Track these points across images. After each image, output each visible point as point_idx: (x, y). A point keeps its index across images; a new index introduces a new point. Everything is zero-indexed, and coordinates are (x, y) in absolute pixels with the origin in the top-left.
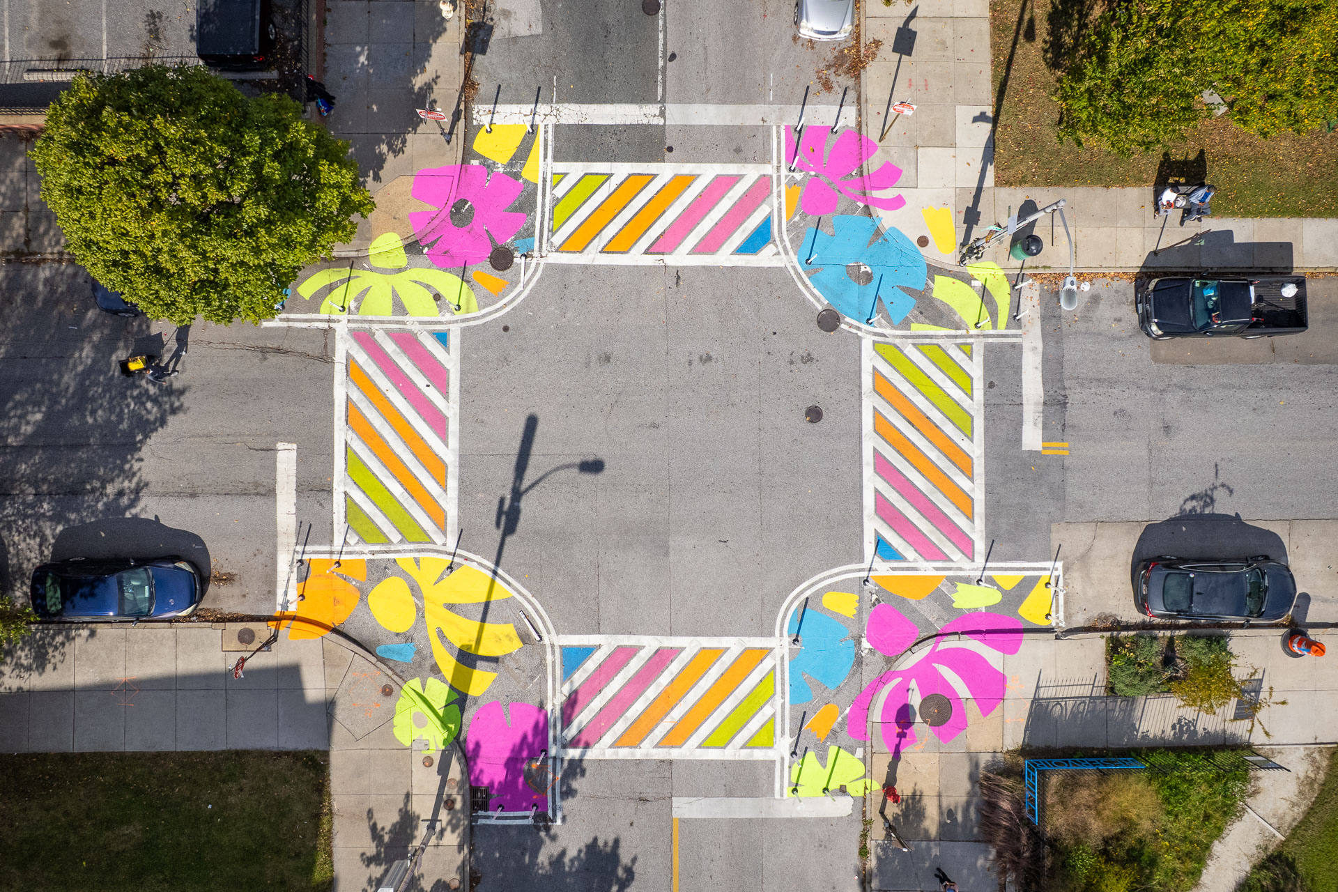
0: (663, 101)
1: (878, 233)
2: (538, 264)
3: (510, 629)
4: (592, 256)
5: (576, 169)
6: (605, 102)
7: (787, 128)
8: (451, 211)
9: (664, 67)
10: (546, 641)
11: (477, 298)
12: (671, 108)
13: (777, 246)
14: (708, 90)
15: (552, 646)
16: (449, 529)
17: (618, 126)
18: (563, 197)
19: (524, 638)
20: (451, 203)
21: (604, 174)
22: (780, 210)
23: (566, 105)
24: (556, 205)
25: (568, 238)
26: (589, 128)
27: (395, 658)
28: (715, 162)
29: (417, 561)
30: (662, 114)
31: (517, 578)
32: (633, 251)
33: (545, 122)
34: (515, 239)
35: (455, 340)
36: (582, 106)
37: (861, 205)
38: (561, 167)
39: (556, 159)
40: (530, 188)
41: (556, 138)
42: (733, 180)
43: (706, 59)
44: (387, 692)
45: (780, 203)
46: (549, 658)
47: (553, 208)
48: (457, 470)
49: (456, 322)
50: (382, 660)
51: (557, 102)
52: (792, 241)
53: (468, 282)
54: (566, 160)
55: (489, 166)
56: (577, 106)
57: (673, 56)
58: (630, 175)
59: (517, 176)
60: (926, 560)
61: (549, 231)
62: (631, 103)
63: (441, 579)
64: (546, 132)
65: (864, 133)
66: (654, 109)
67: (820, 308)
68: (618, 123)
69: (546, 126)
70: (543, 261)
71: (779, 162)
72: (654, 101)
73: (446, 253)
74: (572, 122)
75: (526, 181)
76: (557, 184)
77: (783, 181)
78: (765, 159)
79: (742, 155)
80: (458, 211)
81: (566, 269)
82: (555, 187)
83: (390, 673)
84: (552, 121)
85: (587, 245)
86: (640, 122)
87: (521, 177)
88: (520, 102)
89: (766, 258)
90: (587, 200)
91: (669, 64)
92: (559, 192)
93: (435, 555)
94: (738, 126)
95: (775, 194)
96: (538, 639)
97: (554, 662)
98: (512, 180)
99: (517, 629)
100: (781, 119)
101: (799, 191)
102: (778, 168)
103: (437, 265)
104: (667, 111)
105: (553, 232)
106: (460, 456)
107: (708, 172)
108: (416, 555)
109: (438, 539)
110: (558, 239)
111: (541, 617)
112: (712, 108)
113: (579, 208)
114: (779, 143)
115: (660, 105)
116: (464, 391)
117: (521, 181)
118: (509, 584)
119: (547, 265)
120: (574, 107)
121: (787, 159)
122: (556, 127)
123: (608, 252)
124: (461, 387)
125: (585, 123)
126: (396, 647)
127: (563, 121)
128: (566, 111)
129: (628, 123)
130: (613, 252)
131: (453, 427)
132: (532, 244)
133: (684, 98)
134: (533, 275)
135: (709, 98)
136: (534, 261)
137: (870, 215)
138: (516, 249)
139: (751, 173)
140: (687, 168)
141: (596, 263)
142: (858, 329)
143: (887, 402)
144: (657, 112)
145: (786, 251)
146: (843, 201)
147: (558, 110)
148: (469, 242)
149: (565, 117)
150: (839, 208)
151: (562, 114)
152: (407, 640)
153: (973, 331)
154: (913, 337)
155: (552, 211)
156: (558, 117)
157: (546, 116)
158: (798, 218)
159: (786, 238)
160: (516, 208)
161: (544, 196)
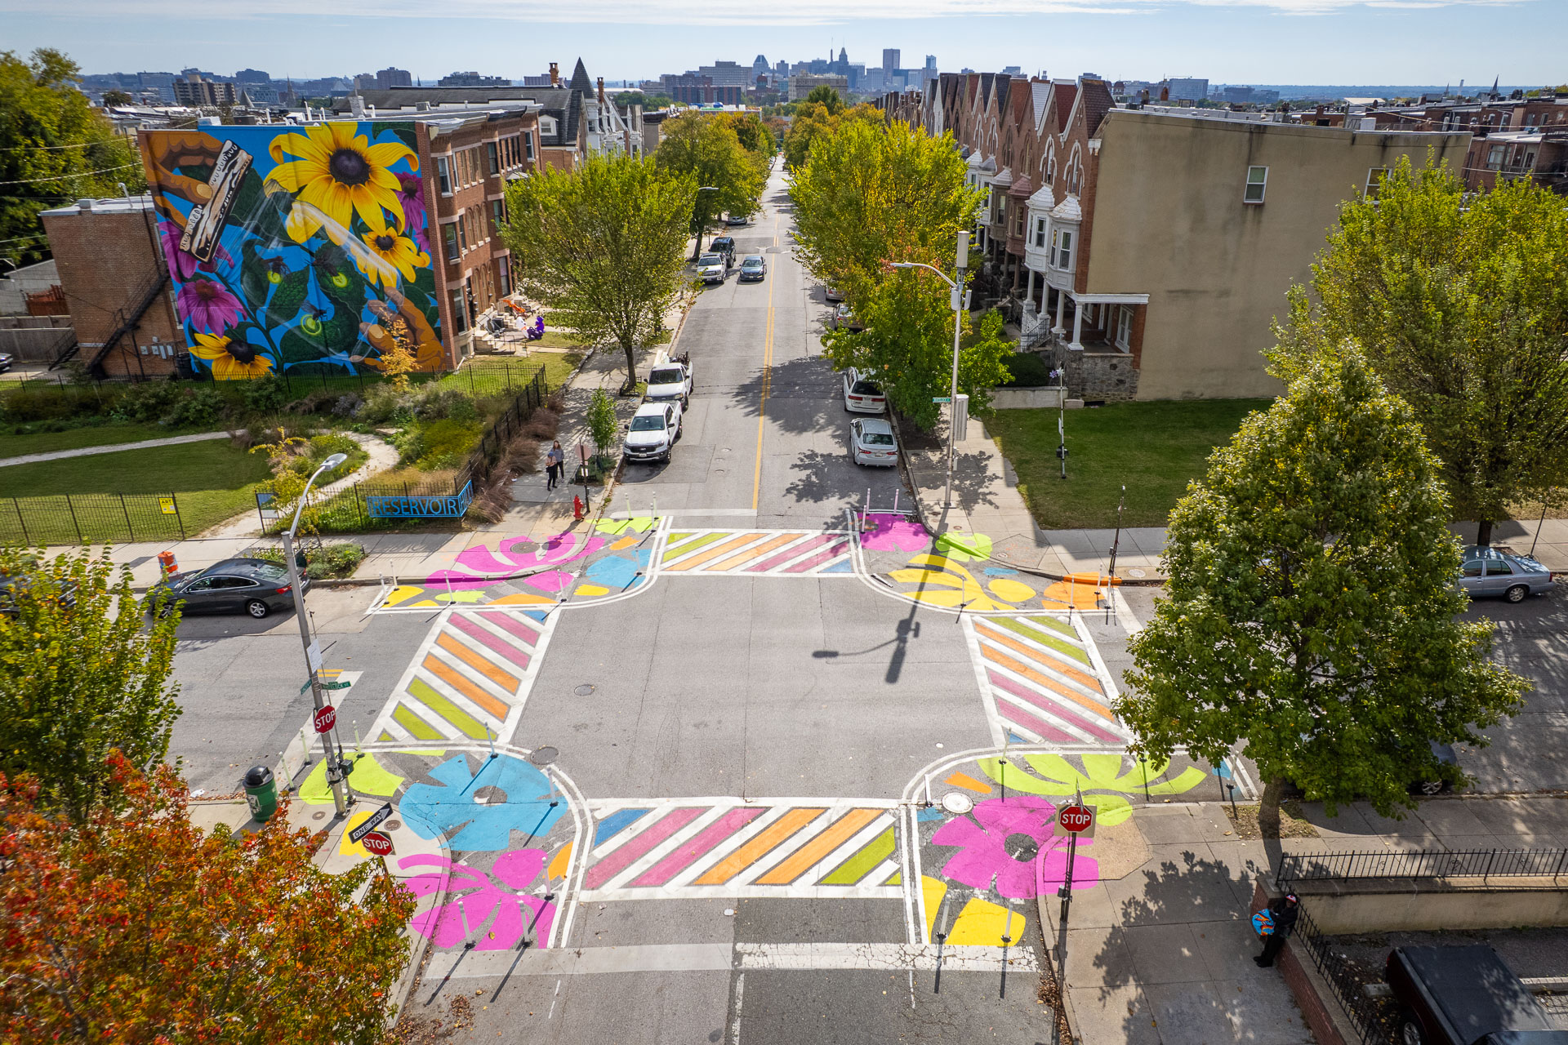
0: (735, 974)
1: (451, 835)
2: (910, 797)
3: (898, 579)
4: (838, 805)
5: (869, 891)
6: (829, 971)
7: (543, 947)
8: (1037, 849)
9: (730, 1020)
10: (868, 576)
11: (981, 771)
12: (723, 965)
13: (593, 817)
14: (660, 990)
15: (861, 573)
16: (971, 624)
17: (809, 941)
18: (884, 861)
19: (888, 576)
20: (1040, 857)
21: (827, 886)
22: (581, 851)
23: (892, 968)
24: (893, 853)
25: (873, 821)
26: (852, 939)
27: (1000, 570)
28: (664, 901)
29: (996, 609)
30: (737, 956)
31: (896, 601)
32: (788, 809)
33: (922, 947)
34: (943, 820)
35: (999, 738)
36: (866, 967)
37: (463, 863)
38: (891, 893)
39: (899, 904)
40: (932, 870)
41: (902, 926)
42: (637, 884)
43: (658, 1034)
44: (1003, 556)
45: (578, 858)
46: (863, 568)
47: (896, 851)
48: (971, 653)
49: (1000, 752)
50: (1012, 568)
51: (906, 972)
52: (572, 822)
53: (996, 784)
54: (883, 900)
55: (997, 896)
56: (874, 967)
58: (790, 883)
59: (952, 885)
60: (499, 612)
61: (899, 828)
62: (786, 971)
63: (971, 601)
64: (918, 934)
65: (425, 941)
66: (748, 962)
67: (551, 766)
68: (808, 945)
69: (920, 943)
70: (904, 800)
71: (567, 905)
72: (748, 972)
73: (1032, 811)
74: (881, 946)
75: (939, 878)
76: (893, 874)
77: (566, 884)
78: (587, 909)
79: (620, 912)
80: (1028, 850)
81: (872, 794)
82: (896, 872)
83: (1003, 563)
84: (911, 947)
85: (846, 815)
86: (773, 946)
87: (948, 883)
88: (967, 974)
89: (609, 806)
90: (850, 857)
91: (722, 1027)
92: (889, 867)
93: (979, 612)
94: (619, 944)
95: (582, 871)
96: (874, 575)
97: (859, 565)
98: (960, 880)
99: (894, 580)
100: (550, 956)
101: (549, 873)
102: (570, 897)
103: (1040, 799)
104: (730, 959)
105: (895, 827)
106: (971, 662)
107: (676, 890)
108: (997, 612)
109: (977, 618)
110: (887, 820)
111: (874, 585)
112: (659, 965)
114: (561, 926)
115: (741, 968)
116: (977, 701)
117: (947, 879)
118: (903, 598)
119: (899, 797)
120: (878, 966)
121: (554, 908)
122: (902, 939)
123: (818, 808)
124: (982, 704)
125: (858, 945)
126: (1003, 574)
127: (894, 947)
128: (889, 960)
129: (793, 945)
130: (812, 809)
131: (983, 679)
132: (919, 816)
133: (700, 979)
134: (914, 788)
135: (659, 980)
136: (915, 800)
137: (453, 852)
138: (940, 812)
139: (613, 892)
140: (707, 893)
141: (834, 799)
142: (510, 750)
143: (497, 698)
144: (746, 959)
145: (582, 813)
146: (486, 866)
147: (903, 961)
148: (1005, 819)
149: (892, 952)
150: (495, 858)
151: (898, 956)
152: (993, 577)
153: (368, 752)
154: (446, 745)
155: (898, 847)
156: (902, 952)
157: (921, 955)
158: (556, 846)
159: (578, 825)
160: (949, 850)
161: (911, 862)
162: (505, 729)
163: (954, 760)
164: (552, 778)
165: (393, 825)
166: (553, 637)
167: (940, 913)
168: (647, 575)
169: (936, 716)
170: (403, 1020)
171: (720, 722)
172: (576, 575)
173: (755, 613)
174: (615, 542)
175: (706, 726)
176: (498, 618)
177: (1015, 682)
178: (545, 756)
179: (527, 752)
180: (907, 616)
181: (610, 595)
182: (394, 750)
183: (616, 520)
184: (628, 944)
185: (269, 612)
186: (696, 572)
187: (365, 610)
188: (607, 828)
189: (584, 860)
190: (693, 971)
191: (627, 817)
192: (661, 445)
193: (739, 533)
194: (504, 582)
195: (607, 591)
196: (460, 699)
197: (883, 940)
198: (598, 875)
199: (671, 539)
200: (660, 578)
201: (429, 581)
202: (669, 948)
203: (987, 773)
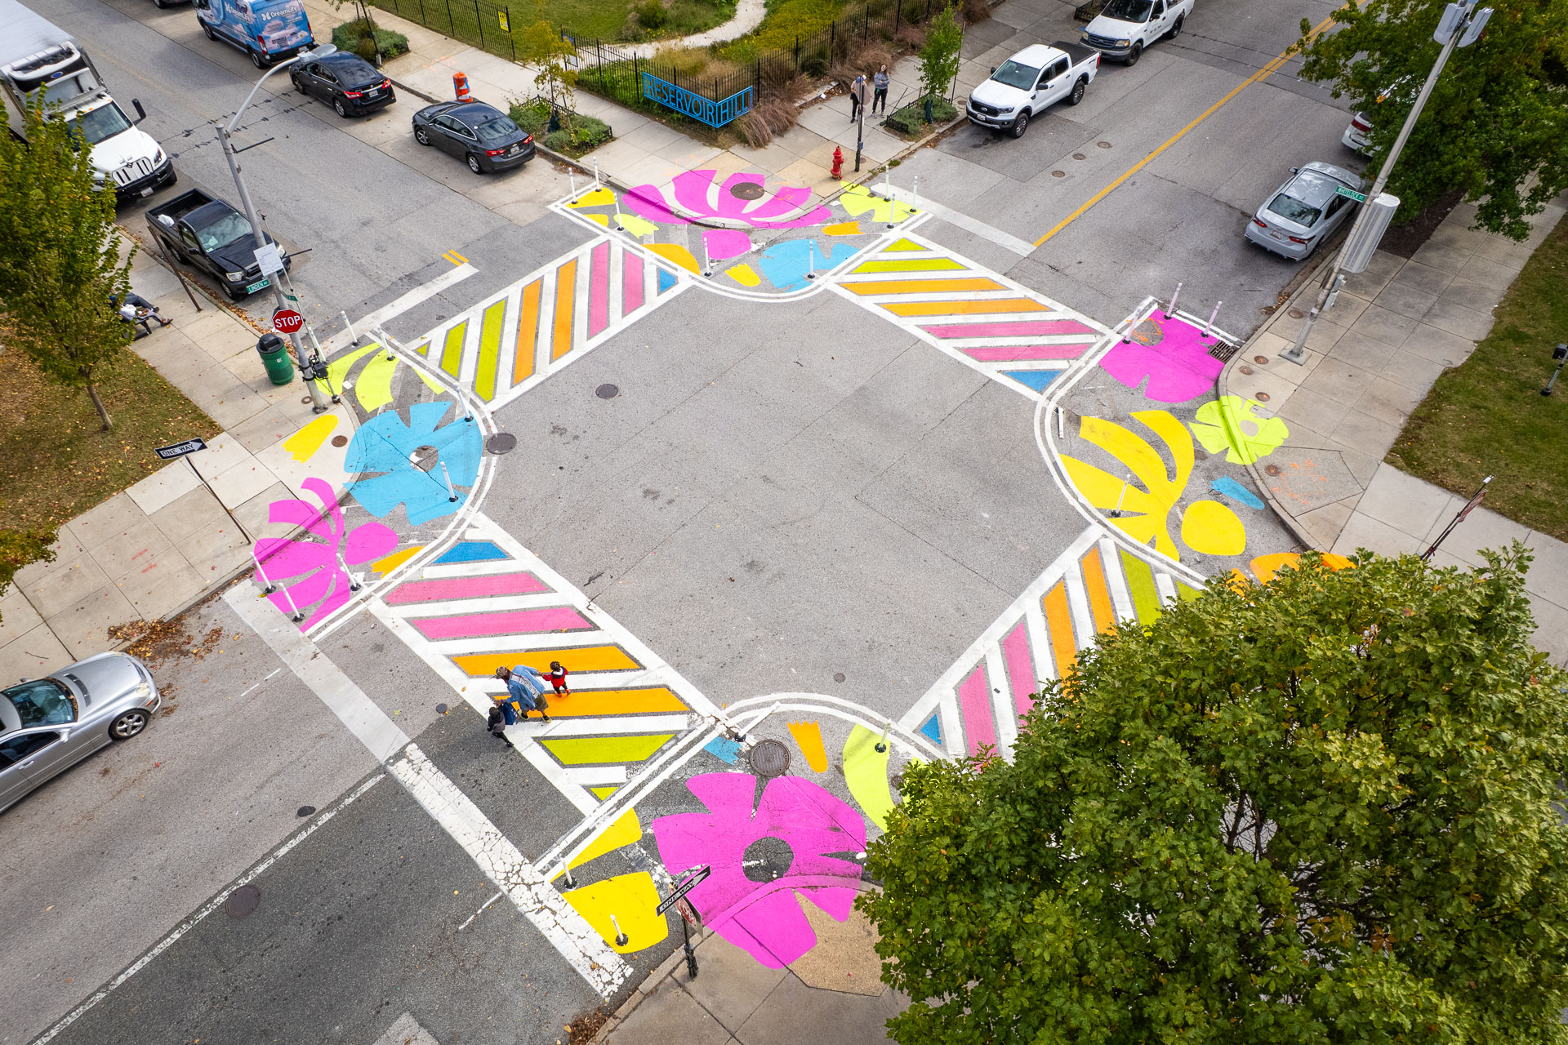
0: (382, 769)
1: (364, 477)
2: (730, 716)
3: (1084, 432)
4: (658, 670)
5: (569, 784)
6: (443, 832)
7: (303, 630)
8: (780, 876)
9: (328, 809)
10: (1052, 406)
11: (845, 740)
12: (382, 754)
13: (464, 533)
14: (321, 737)
15: (1050, 398)
16: (1088, 546)
17: (463, 790)
18: (620, 764)
19: (1075, 420)
20: (770, 886)
21: (544, 748)
22: (419, 560)
23: (490, 875)
24: (638, 763)
25: (665, 714)
26: (497, 819)
27: (1243, 490)
28: (414, 657)
29: (1152, 543)
30: (400, 755)
31: (1042, 462)
32: (611, 641)
33: (540, 877)
34: (729, 766)
35: (918, 714)
36: (473, 854)
37: (343, 510)
38: (583, 802)
39: (579, 817)
40: (647, 811)
41: (549, 844)
42: (419, 624)
43: (278, 774)
44: (1273, 470)
45: (410, 566)
46: (1061, 393)
47: (644, 762)
48: (1031, 587)
49: (896, 734)
50: (1262, 496)
51: (496, 889)
52: (443, 527)
53: (839, 767)
54: (568, 804)
56: (478, 861)
57: (303, 812)
59: (647, 842)
60: (643, 261)
61: (678, 740)
62: (415, 802)
63: (1132, 514)
64: (553, 864)
65: (249, 565)
66: (402, 770)
67: (495, 459)
68: (458, 793)
69: (544, 873)
70: (721, 715)
71: (358, 604)
72: (390, 778)
73: (836, 829)
74: (508, 846)
75: (644, 825)
76: (610, 785)
77: (378, 584)
78: (367, 616)
79: (379, 640)
80: (769, 869)
81: (703, 683)
82: (615, 785)
83: (1259, 483)
84: (530, 872)
85: (651, 687)
86: (435, 769)
87: (645, 836)
88: (541, 940)
89: (485, 529)
90: (596, 736)
91: (319, 808)
92: (618, 774)
93: (1124, 535)
94: (345, 671)
95: (401, 580)
96: (1061, 410)
97: (1060, 387)
98: (659, 843)
99: (1077, 431)
100: (298, 642)
101: (376, 564)
102: (364, 600)
103: (862, 822)
104: (392, 753)
105: (676, 736)
106: (1016, 597)
107: (434, 654)
108: (1148, 549)
109: (1109, 545)
110: (679, 722)
111: (1042, 423)
112: (343, 715)
113: (614, 735)
114: (332, 621)
115: (390, 768)
116: (954, 654)
117: (650, 831)
118: (1055, 464)
119: (721, 705)
120: (483, 863)
121: (347, 600)
122: (532, 858)
123: (636, 661)
124: (953, 660)
125: (493, 829)
126: (1235, 496)
127: (518, 857)
128: (499, 866)
129: (448, 782)
130: (631, 657)
131: (1000, 628)
132: (714, 743)
133: (355, 751)
134: (749, 708)
135: (331, 727)
136: (731, 723)
137: (348, 494)
138: (739, 754)
139: (395, 618)
140: (452, 675)
141: (661, 662)
142: (485, 421)
143: (535, 358)
144: (403, 763)
145: (462, 520)
146: (354, 524)
147: (507, 879)
148: (793, 816)
149: (509, 861)
150: (363, 521)
151: (509, 868)
152: (1216, 495)
153: (399, 357)
154: (451, 385)
155: (651, 759)
156: (517, 868)
157: (529, 886)
158: (411, 542)
159: (446, 533)
160: (689, 803)
161: (641, 786)
162: (506, 394)
163: (832, 706)
164: (481, 472)
165: (339, 441)
166: (650, 314)
167: (598, 860)
168: (816, 282)
169: (882, 640)
170: (179, 619)
171: (670, 502)
172: (754, 247)
173: (863, 388)
174: (837, 223)
175: (655, 498)
176: (633, 266)
177: (1032, 659)
178: (502, 443)
179: (495, 431)
181: (756, 289)
182: (416, 367)
183: (872, 195)
184: (350, 676)
185: (481, 172)
186: (868, 303)
187: (549, 202)
188: (465, 551)
189: (415, 568)
190: (358, 740)
191: (488, 551)
192: (1007, 111)
193: (978, 271)
194: (686, 225)
195: (758, 282)
196: (509, 342)
197: (517, 843)
198: (395, 598)
199: (895, 247)
201: (631, 193)
202: (370, 704)
203: (845, 750)
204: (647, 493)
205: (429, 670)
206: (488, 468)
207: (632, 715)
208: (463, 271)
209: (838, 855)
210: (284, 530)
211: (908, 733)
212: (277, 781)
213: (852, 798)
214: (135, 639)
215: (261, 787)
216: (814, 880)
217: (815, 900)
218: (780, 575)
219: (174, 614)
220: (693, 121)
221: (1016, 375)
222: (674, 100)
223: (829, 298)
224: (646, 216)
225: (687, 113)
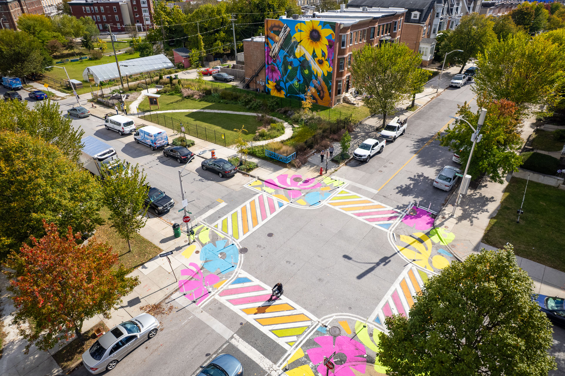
0: (227, 342)
1: (206, 262)
2: (322, 320)
3: (401, 239)
4: (300, 309)
5: (281, 342)
6: (249, 358)
7: (197, 305)
8: (344, 363)
9: (214, 353)
10: (391, 233)
11: (355, 325)
12: (227, 337)
13: (238, 275)
14: (208, 334)
15: (390, 231)
16: (409, 269)
17: (252, 346)
18: (294, 336)
19: (398, 236)
20: (342, 366)
21: (273, 333)
22: (227, 283)
23: (264, 368)
24: (299, 335)
25: (304, 321)
26: (263, 353)
27: (446, 252)
28: (231, 310)
29: (426, 267)
30: (232, 337)
31: (392, 248)
32: (285, 302)
33: (278, 368)
34: (325, 334)
35: (373, 317)
36: (258, 363)
37: (202, 271)
38: (286, 347)
39: (286, 351)
40: (305, 348)
41: (279, 359)
42: (230, 301)
43: (198, 345)
44: (453, 246)
45: (224, 285)
46: (393, 229)
47: (301, 335)
48: (396, 281)
49: (368, 322)
50: (452, 253)
51: (267, 372)
52: (232, 274)
53: (354, 333)
54: (282, 348)
55: (315, 369)
56: (260, 365)
57: (207, 355)
58: (264, 326)
59: (306, 356)
60: (273, 200)
61: (309, 328)
62: (239, 350)
63: (419, 260)
64: (281, 364)
65: (178, 287)
66: (233, 341)
67: (243, 255)
68: (251, 346)
69: (279, 367)
70: (320, 320)
71: (211, 297)
72: (230, 344)
73: (357, 349)
74: (268, 360)
75: (304, 352)
76: (293, 342)
77: (216, 291)
78: (215, 300)
79: (220, 306)
80: (341, 361)
81: (313, 312)
82: (294, 341)
83: (450, 250)
84: (275, 367)
85: (299, 314)
86: (243, 341)
89: (244, 274)
90: (286, 328)
91: (211, 354)
92: (294, 338)
93: (418, 265)
94: (211, 315)
95: (222, 289)
96: (394, 234)
97: (393, 227)
98: (310, 356)
99: (400, 239)
100: (196, 308)
101: (215, 285)
102: (213, 295)
103: (364, 347)
104: (230, 337)
105: (308, 327)
106: (393, 284)
107: (236, 309)
108: (425, 269)
109: (414, 268)
110: (309, 323)
111: (390, 237)
112: (214, 327)
113: (291, 328)
114: (205, 302)
115: (230, 341)
116: (379, 300)
117: (306, 353)
118: (395, 248)
119: (319, 318)
121: (208, 296)
122: (275, 363)
123: (293, 307)
124: (380, 302)
125: (263, 356)
126: (445, 254)
127: (271, 363)
128: (266, 366)
129: (247, 344)
130: (292, 306)
131: (390, 292)
132: (319, 328)
133: (219, 337)
134: (327, 318)
135: (211, 331)
136: (323, 322)
137: (202, 267)
138: (327, 331)
139: (223, 300)
140: (242, 314)
141: (300, 307)
142: (238, 245)
143: (248, 227)
144: (233, 340)
145: (237, 272)
146: (206, 275)
147: (269, 369)
148: (344, 346)
149: (269, 364)
150: (209, 274)
151: (269, 366)
152: (440, 254)
153: (210, 228)
154: (226, 235)
155: (303, 334)
156: (271, 366)
157: (275, 371)
158: (223, 279)
159: (233, 276)
160: (316, 345)
161: (301, 341)
162: (242, 237)
163: (349, 316)
164: (239, 258)
165: (197, 252)
166: (278, 214)
167: (294, 362)
168: (321, 203)
169: (359, 297)
170: (159, 304)
171: (294, 264)
172: (303, 194)
173: (340, 231)
174: (324, 187)
175: (290, 263)
176: (270, 201)
177: (400, 300)
178: (244, 250)
179: (241, 247)
180: (389, 256)
181: (305, 206)
182: (215, 231)
183: (332, 179)
184: (213, 317)
185: (223, 177)
186: (337, 208)
187: (243, 185)
188: (239, 280)
189: (226, 286)
190: (219, 334)
191: (246, 280)
192: (364, 156)
193: (364, 198)
194: (283, 189)
195: (306, 204)
196: (240, 223)
197: (270, 359)
198: (222, 294)
199: (341, 192)
200: (325, 205)
201: (266, 182)
202: (220, 324)
203: (356, 327)
204: (287, 262)
205: (236, 313)
206: (241, 257)
207: (295, 322)
208: (223, 204)
209: (359, 356)
210: (186, 277)
211: (371, 322)
212: (198, 347)
213: (360, 340)
214: (148, 310)
215: (193, 349)
216: (354, 363)
217: (355, 369)
218: (328, 282)
219: (158, 303)
220: (279, 162)
221: (380, 225)
222: (274, 156)
223: (326, 207)
224: (271, 187)
225: (278, 159)
